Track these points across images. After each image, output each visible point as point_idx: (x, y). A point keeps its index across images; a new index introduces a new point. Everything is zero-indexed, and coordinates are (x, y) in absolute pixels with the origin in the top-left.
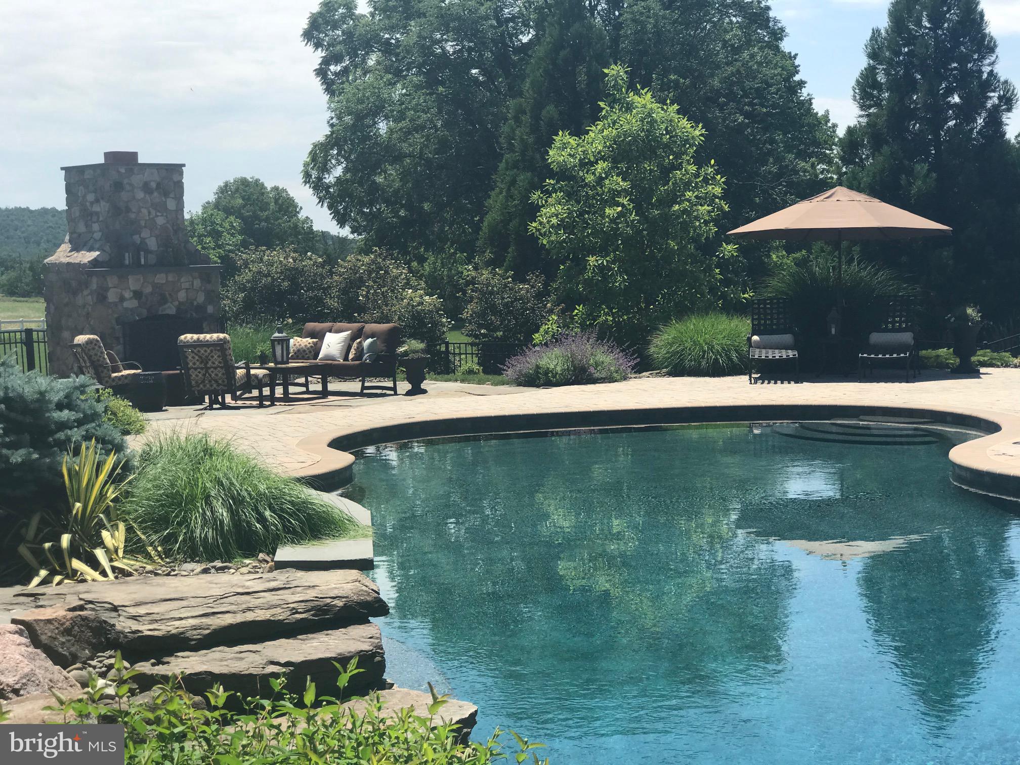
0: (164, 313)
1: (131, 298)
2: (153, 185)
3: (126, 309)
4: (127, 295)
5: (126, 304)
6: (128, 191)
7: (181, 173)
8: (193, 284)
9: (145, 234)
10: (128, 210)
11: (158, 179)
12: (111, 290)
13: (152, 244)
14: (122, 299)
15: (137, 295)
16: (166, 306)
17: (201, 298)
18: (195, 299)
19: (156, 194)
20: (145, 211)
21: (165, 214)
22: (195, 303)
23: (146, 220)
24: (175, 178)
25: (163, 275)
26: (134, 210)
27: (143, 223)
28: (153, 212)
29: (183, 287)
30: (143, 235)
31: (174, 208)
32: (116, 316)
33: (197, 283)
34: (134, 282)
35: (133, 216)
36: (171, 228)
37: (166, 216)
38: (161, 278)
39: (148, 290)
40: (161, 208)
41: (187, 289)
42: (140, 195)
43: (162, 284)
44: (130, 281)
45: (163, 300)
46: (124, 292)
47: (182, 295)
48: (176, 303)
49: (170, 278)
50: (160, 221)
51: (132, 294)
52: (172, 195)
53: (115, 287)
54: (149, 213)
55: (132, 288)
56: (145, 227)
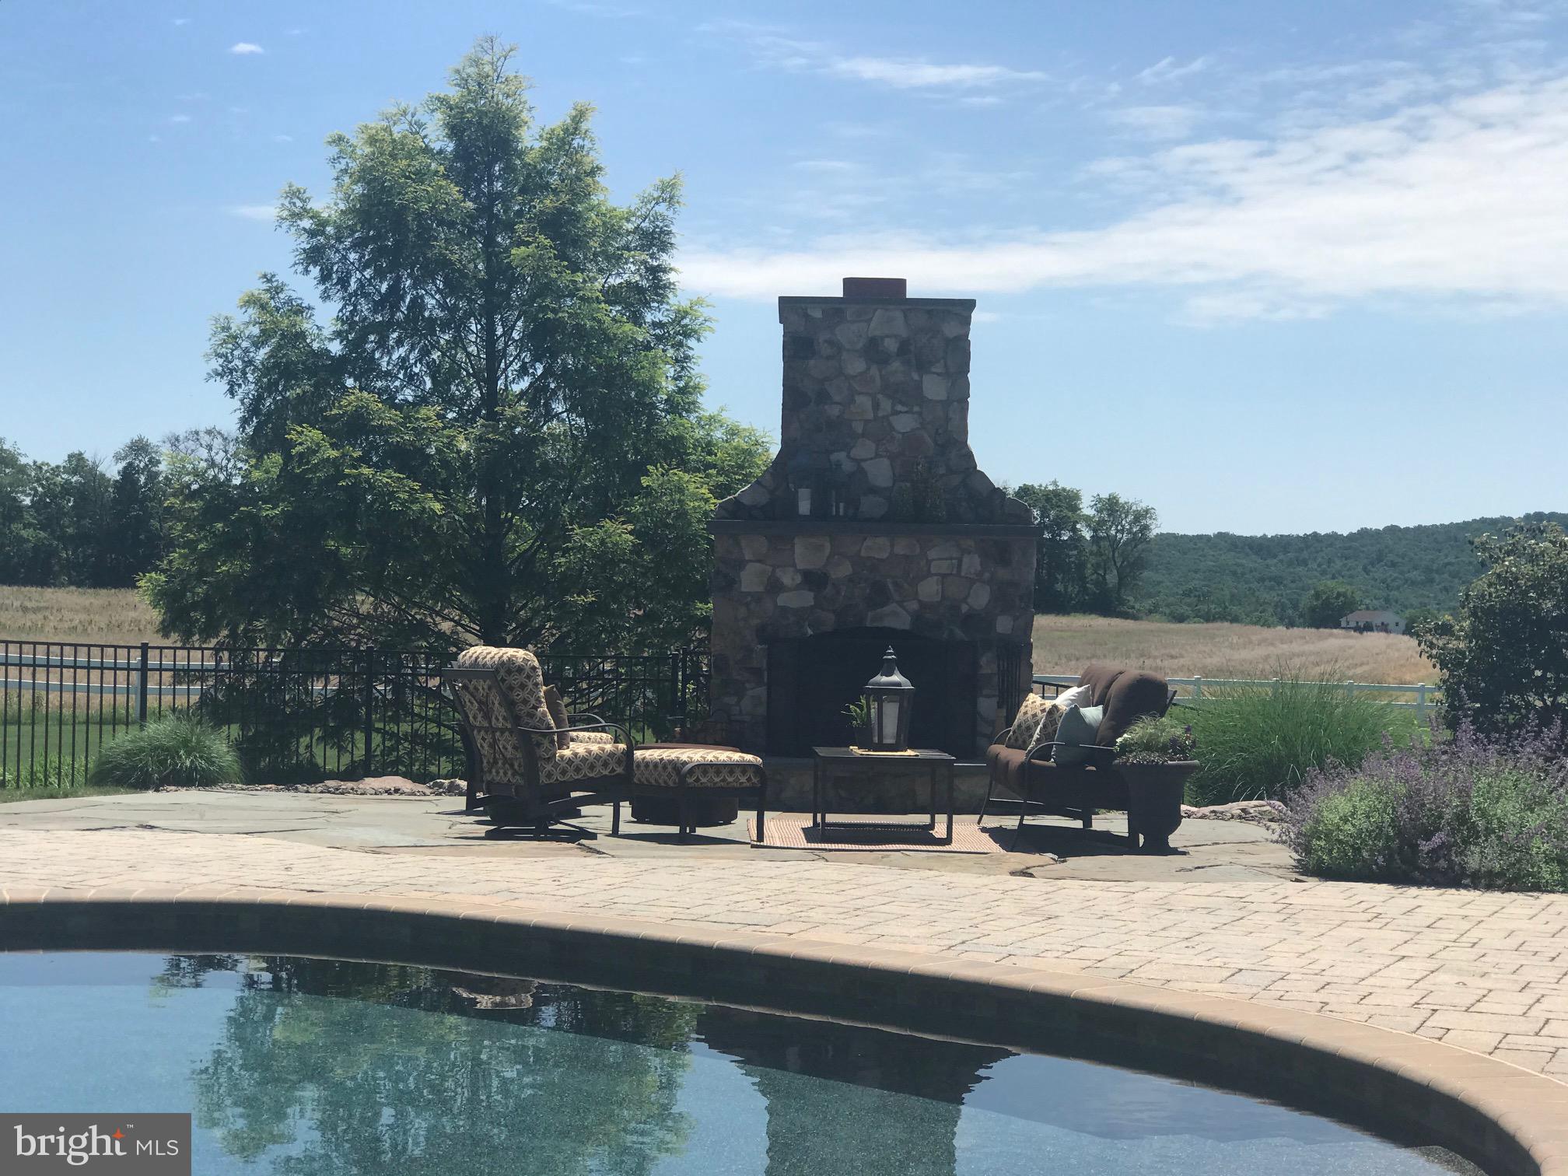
0: (880, 625)
1: (798, 588)
2: (891, 345)
3: (784, 610)
4: (788, 578)
5: (782, 600)
6: (828, 358)
7: (966, 322)
8: (960, 565)
9: (863, 450)
10: (823, 397)
11: (904, 333)
12: (749, 567)
13: (880, 472)
14: (774, 587)
15: (813, 580)
16: (887, 609)
17: (980, 598)
18: (965, 600)
19: (896, 365)
20: (864, 402)
21: (916, 409)
22: (964, 608)
23: (867, 421)
24: (950, 330)
25: (882, 541)
26: (837, 398)
27: (859, 428)
28: (886, 405)
29: (933, 571)
30: (859, 452)
31: (943, 396)
32: (755, 622)
33: (972, 563)
34: (805, 554)
35: (834, 411)
36: (929, 440)
37: (920, 414)
38: (877, 547)
39: (843, 571)
40: (908, 395)
41: (944, 576)
42: (856, 366)
43: (882, 560)
44: (799, 549)
45: (879, 595)
46: (779, 573)
47: (929, 590)
48: (914, 606)
49: (900, 549)
50: (904, 423)
51: (799, 579)
52: (938, 368)
53: (759, 561)
54: (876, 406)
55: (801, 566)
56: (863, 435)
